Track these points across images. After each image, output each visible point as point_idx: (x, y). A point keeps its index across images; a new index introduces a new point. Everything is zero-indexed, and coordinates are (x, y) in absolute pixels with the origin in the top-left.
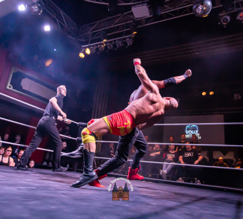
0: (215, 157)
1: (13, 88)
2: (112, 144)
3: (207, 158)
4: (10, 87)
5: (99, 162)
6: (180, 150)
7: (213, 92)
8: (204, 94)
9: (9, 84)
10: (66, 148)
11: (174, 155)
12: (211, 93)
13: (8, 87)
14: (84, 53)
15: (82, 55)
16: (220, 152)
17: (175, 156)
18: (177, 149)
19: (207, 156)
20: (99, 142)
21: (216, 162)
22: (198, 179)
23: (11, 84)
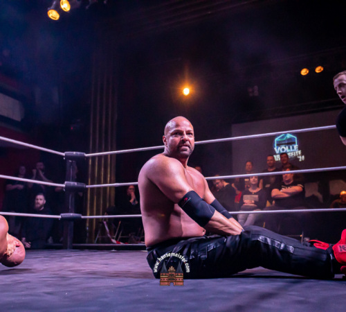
0: (333, 191)
2: (131, 187)
3: (319, 195)
5: (113, 226)
6: (268, 186)
7: (322, 66)
8: (304, 72)
10: (45, 205)
11: (257, 196)
12: (318, 70)
14: (58, 9)
15: (53, 15)
16: (342, 181)
17: (260, 198)
18: (261, 185)
19: (319, 191)
20: (110, 187)
21: (336, 201)
22: (305, 236)
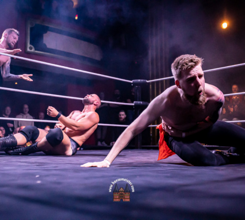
1: (36, 50)
4: (31, 48)
9: (29, 45)
13: (28, 50)
23: (31, 44)
